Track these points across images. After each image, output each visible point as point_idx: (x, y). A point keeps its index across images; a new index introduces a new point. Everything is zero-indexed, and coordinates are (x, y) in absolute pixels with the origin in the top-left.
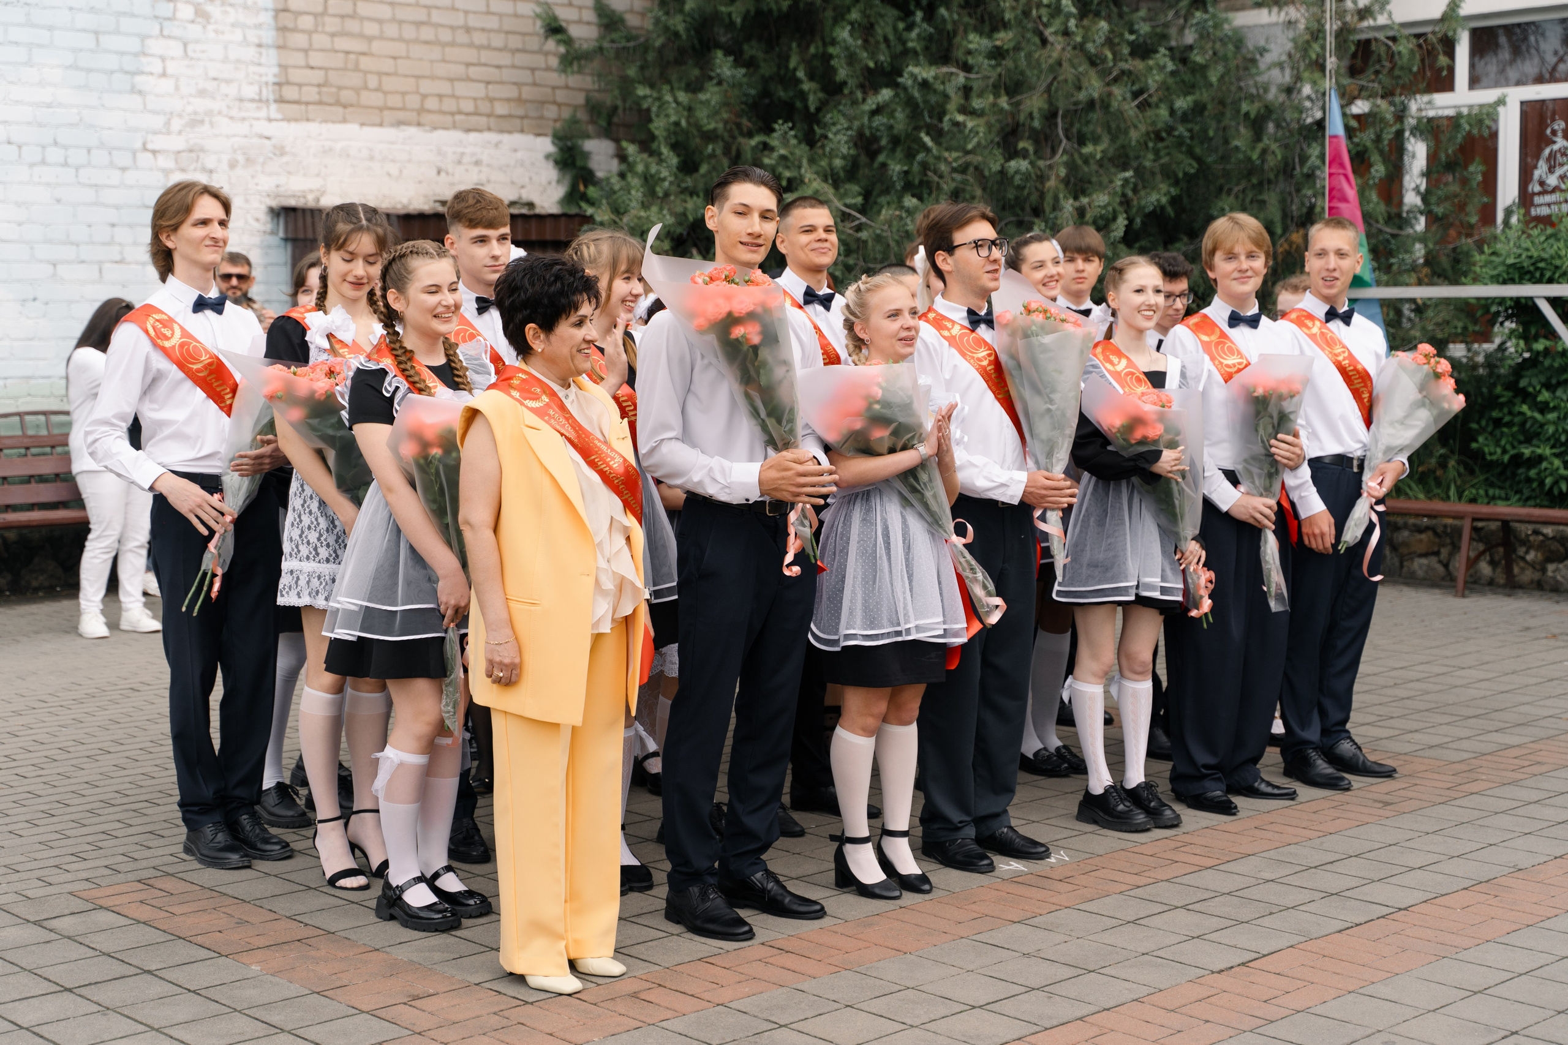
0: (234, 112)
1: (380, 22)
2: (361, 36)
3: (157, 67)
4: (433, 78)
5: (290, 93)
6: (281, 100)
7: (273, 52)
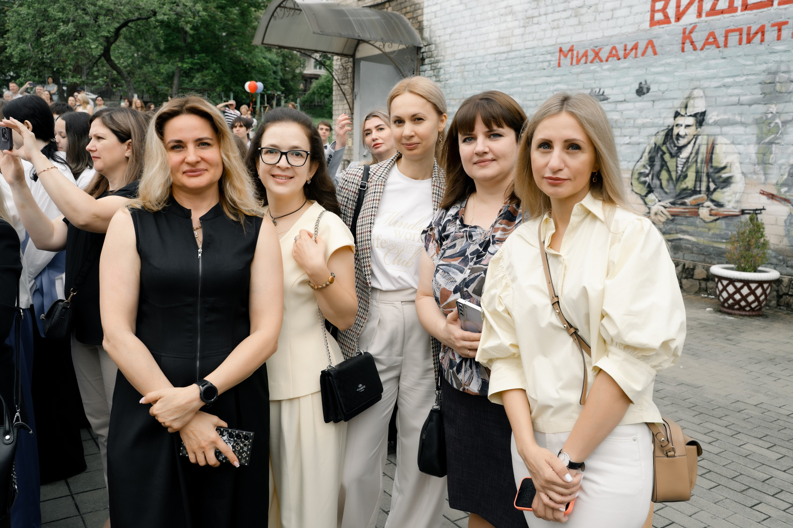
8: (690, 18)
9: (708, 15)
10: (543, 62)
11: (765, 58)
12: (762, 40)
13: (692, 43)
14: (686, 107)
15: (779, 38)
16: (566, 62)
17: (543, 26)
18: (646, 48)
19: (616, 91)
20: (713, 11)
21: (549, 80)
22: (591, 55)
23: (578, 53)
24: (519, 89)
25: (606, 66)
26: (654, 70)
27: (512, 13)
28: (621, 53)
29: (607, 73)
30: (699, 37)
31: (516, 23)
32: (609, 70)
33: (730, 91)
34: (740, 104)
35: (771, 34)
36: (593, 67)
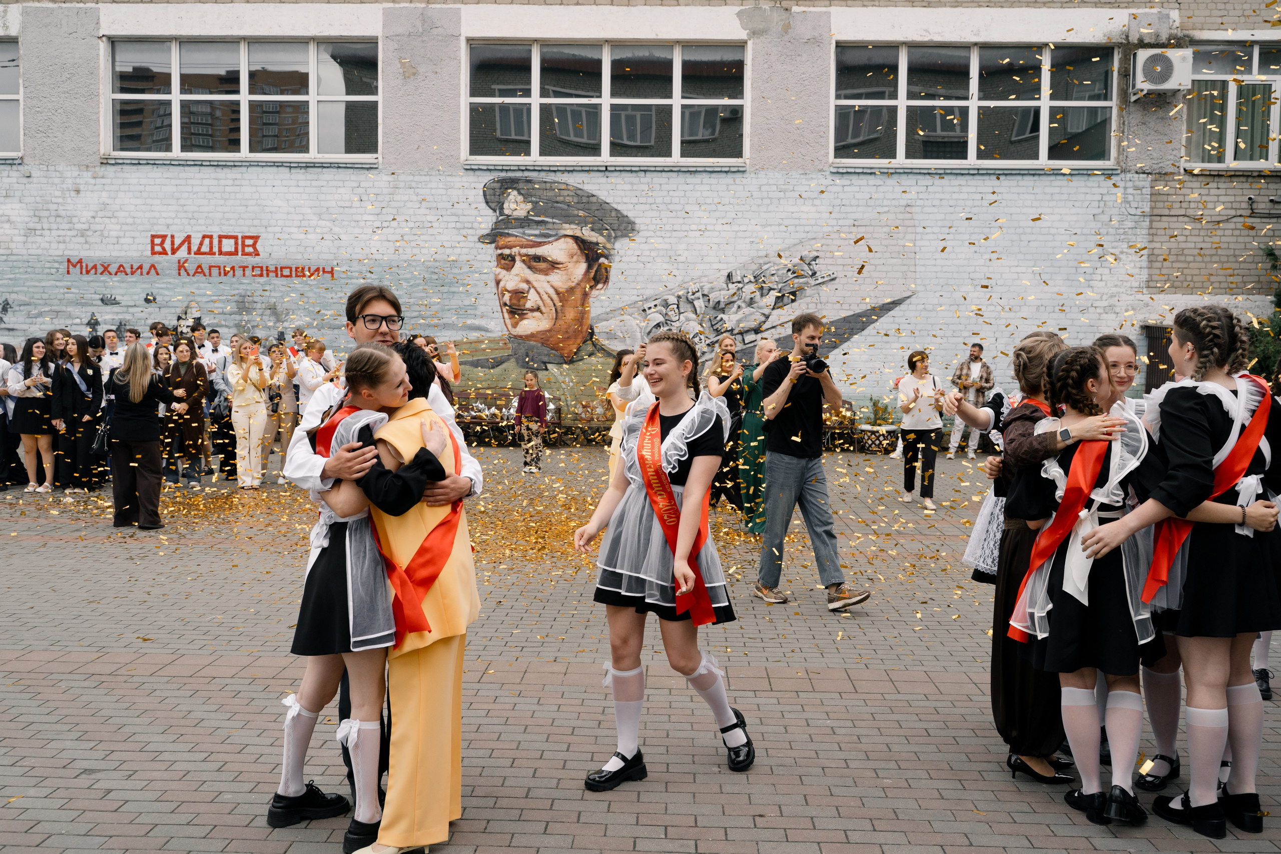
0: (1129, 292)
1: (1194, 256)
2: (1185, 261)
3: (1099, 278)
4: (1217, 275)
5: (1151, 284)
6: (1148, 287)
7: (1146, 270)
8: (182, 253)
9: (195, 254)
10: (50, 268)
11: (236, 286)
12: (234, 275)
13: (186, 270)
14: (186, 313)
15: (244, 275)
16: (75, 271)
17: (47, 239)
18: (150, 269)
19: (125, 298)
20: (198, 252)
21: (58, 284)
22: (100, 269)
23: (87, 266)
24: (25, 289)
25: (116, 278)
26: (157, 285)
27: (9, 221)
28: (128, 270)
29: (117, 284)
30: (191, 267)
31: (16, 232)
32: (118, 281)
33: (216, 305)
34: (223, 313)
35: (239, 272)
36: (103, 278)
